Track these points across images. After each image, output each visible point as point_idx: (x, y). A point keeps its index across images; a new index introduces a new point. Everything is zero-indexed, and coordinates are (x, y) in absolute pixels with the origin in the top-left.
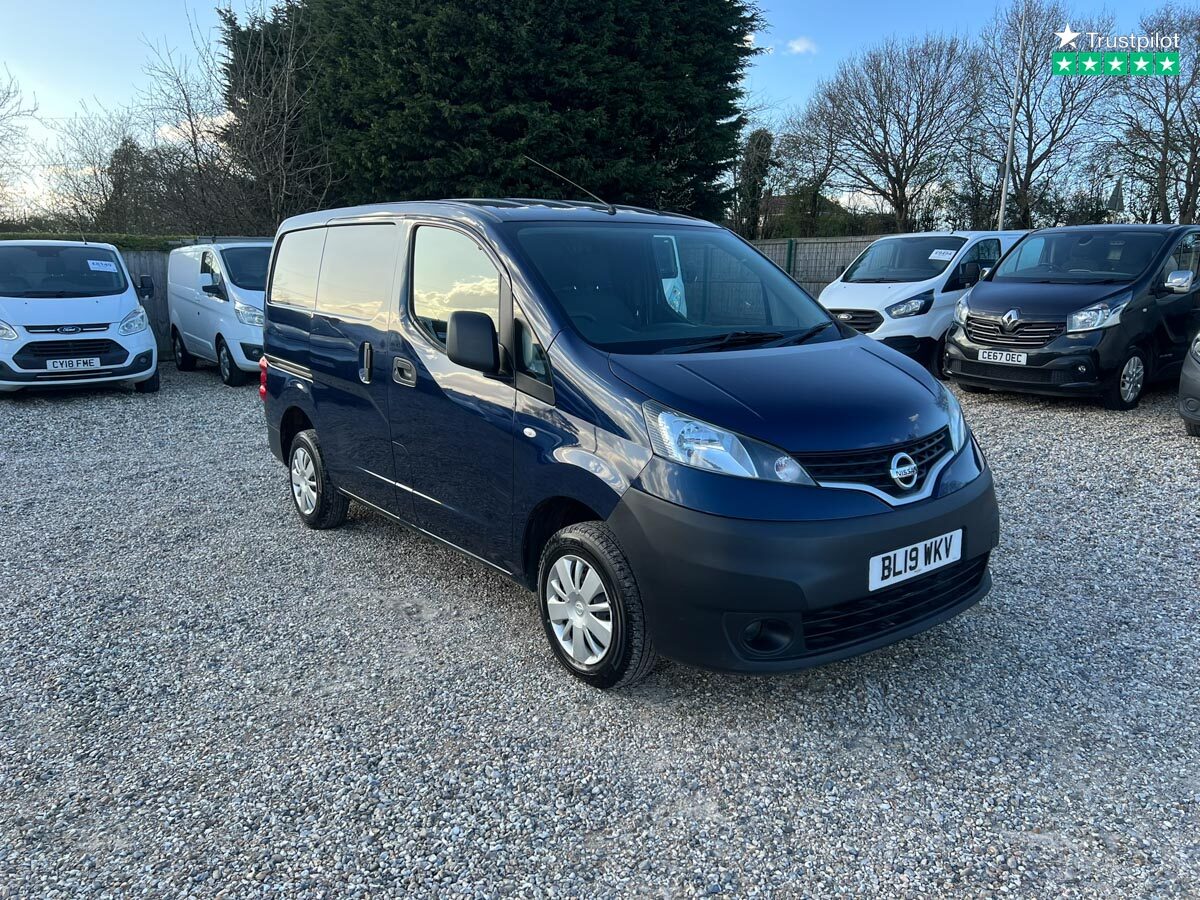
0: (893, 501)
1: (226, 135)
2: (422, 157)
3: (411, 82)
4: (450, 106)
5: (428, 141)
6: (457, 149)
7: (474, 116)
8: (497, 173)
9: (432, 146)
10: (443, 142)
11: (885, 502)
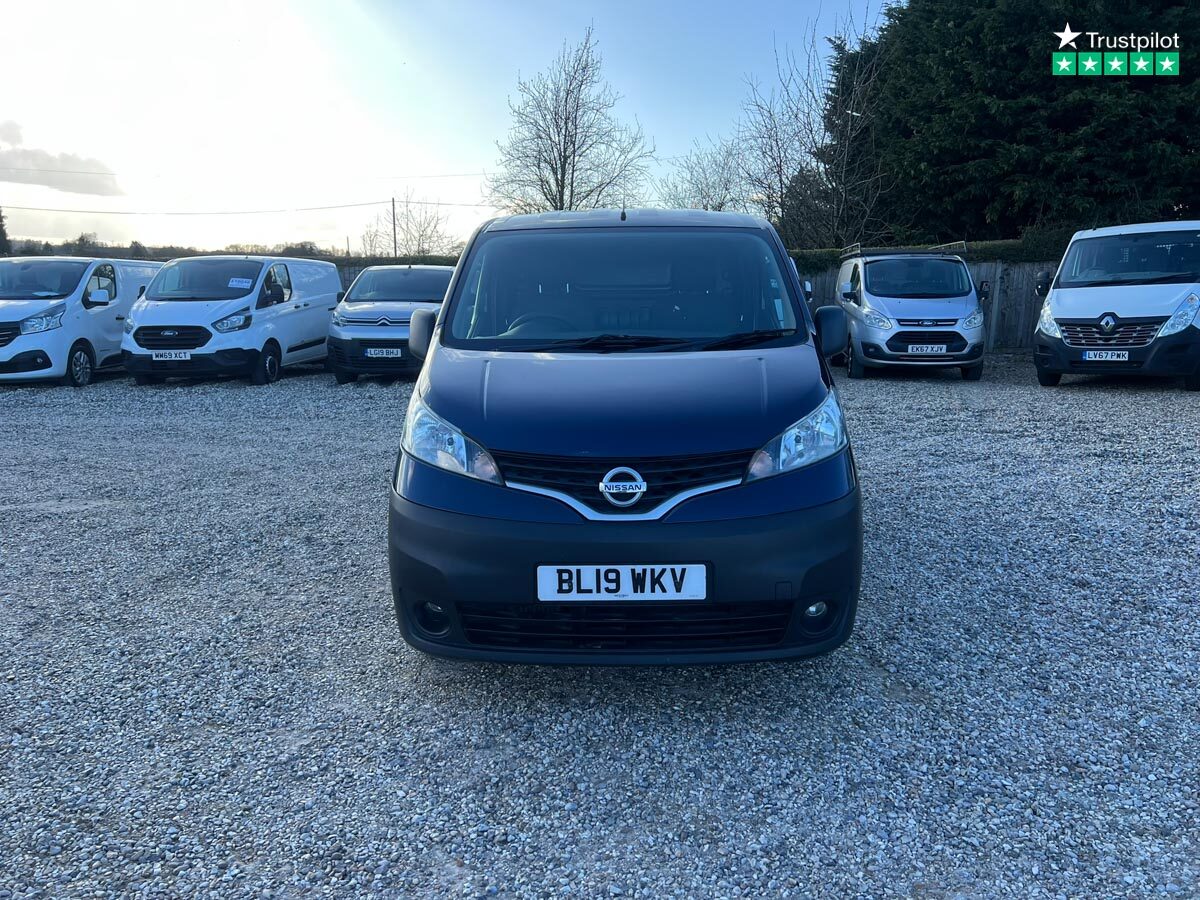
0: (591, 514)
1: (820, 154)
2: (963, 159)
3: (963, 81)
4: (997, 102)
5: (972, 142)
6: (1003, 147)
7: (1031, 108)
8: (1050, 169)
9: (977, 147)
10: (989, 142)
11: (580, 514)
